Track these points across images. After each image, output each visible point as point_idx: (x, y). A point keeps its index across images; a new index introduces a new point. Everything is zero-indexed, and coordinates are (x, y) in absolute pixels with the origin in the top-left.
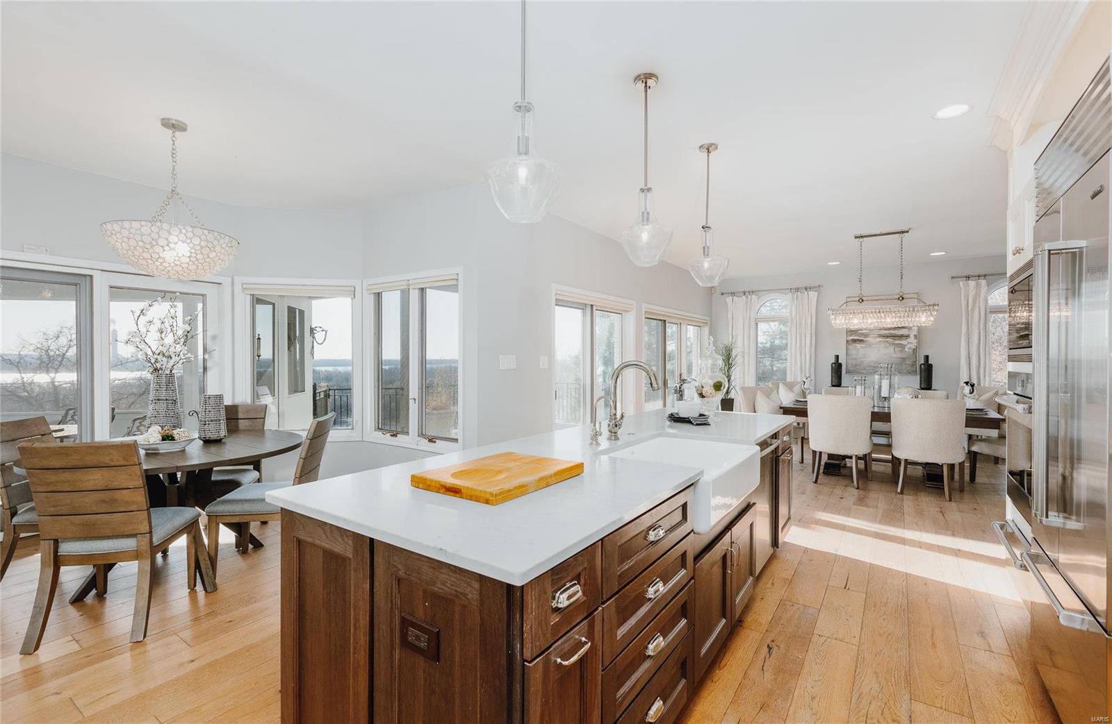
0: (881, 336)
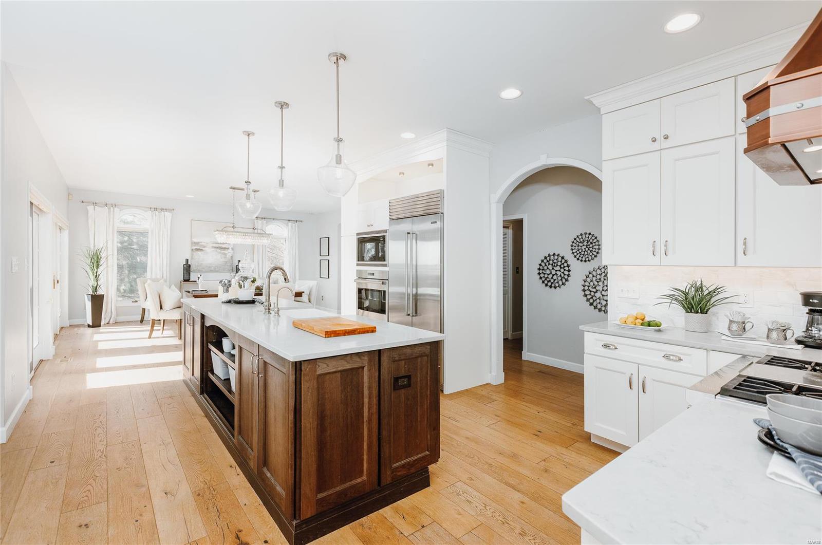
0: (213, 247)
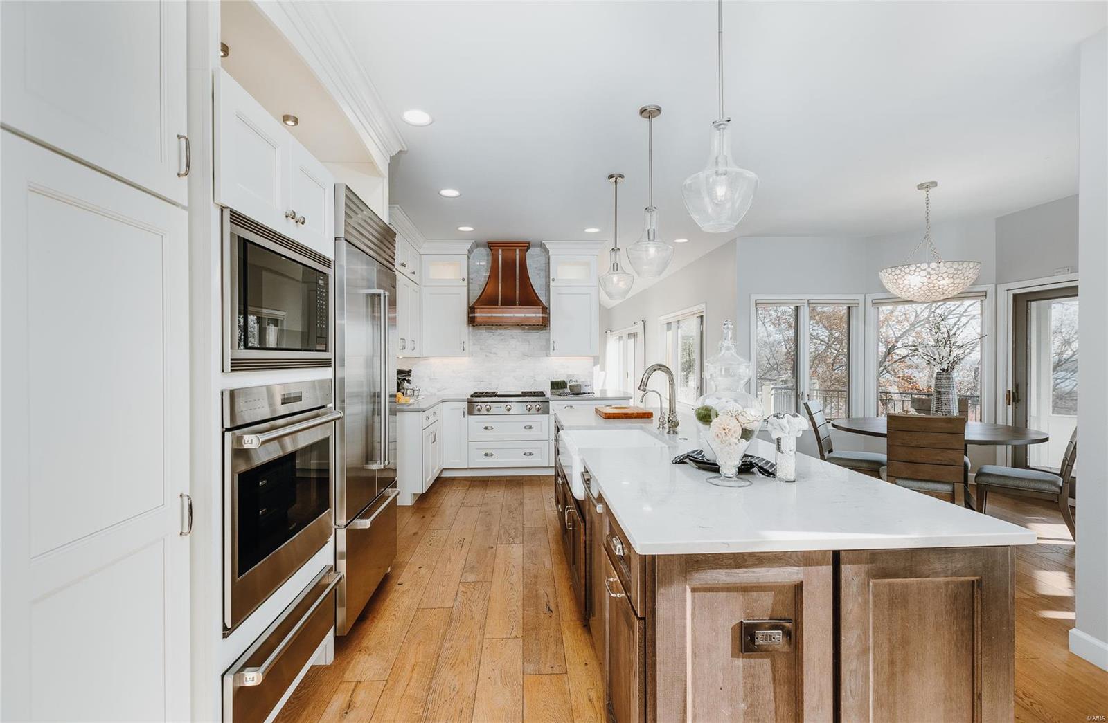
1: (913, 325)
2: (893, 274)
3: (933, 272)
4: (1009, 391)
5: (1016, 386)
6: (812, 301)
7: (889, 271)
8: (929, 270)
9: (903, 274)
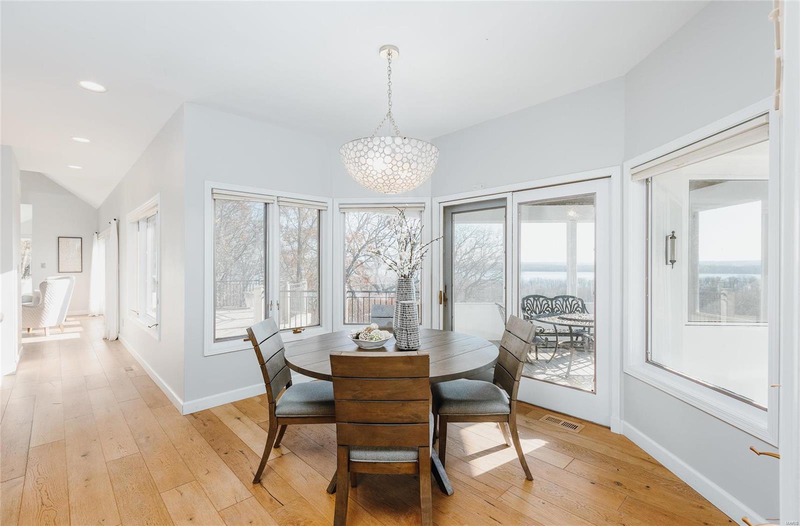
1: (367, 242)
2: (355, 149)
3: (397, 150)
4: (441, 292)
5: (445, 287)
6: (281, 199)
7: (351, 144)
8: (393, 146)
9: (366, 149)
